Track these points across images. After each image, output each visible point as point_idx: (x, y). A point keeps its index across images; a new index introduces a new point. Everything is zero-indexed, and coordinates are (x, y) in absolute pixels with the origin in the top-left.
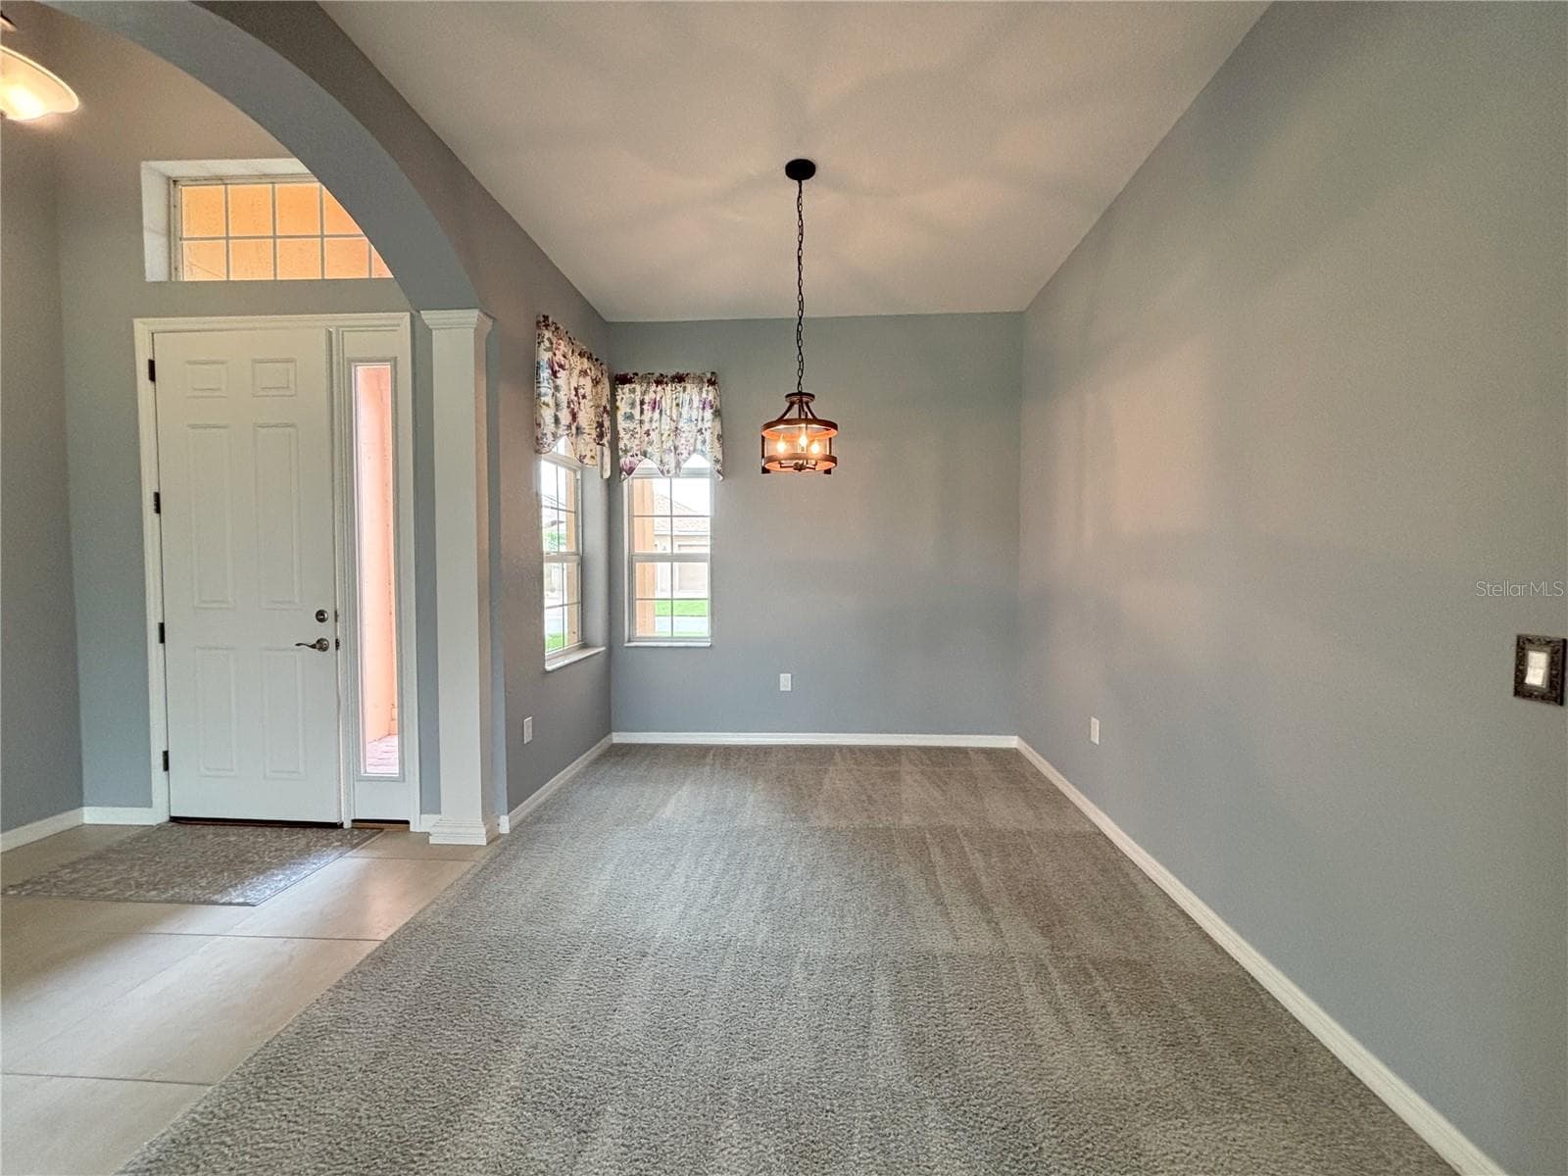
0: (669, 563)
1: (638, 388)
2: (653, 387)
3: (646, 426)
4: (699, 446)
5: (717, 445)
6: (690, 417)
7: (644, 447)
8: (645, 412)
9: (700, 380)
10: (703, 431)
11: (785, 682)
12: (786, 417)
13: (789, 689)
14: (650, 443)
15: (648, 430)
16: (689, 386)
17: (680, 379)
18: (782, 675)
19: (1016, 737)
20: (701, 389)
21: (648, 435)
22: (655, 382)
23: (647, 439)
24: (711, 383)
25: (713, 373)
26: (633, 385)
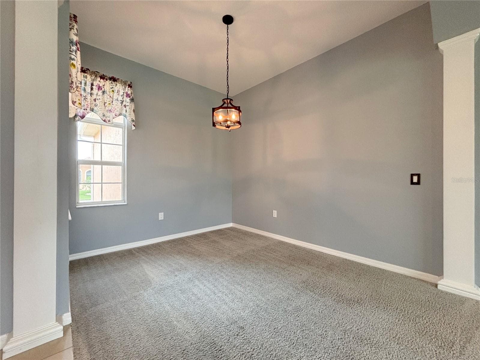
0: (101, 166)
1: (89, 76)
2: (99, 79)
3: (94, 97)
4: (124, 112)
5: (132, 113)
6: (118, 99)
7: (93, 106)
8: (94, 89)
9: (125, 83)
10: (126, 106)
11: (161, 216)
12: (224, 106)
13: (163, 219)
14: (96, 105)
15: (96, 99)
16: (118, 84)
17: (114, 79)
18: (159, 213)
19: (232, 223)
20: (125, 87)
21: (95, 101)
22: (100, 77)
23: (94, 102)
24: (130, 86)
25: (131, 82)
26: (86, 74)
